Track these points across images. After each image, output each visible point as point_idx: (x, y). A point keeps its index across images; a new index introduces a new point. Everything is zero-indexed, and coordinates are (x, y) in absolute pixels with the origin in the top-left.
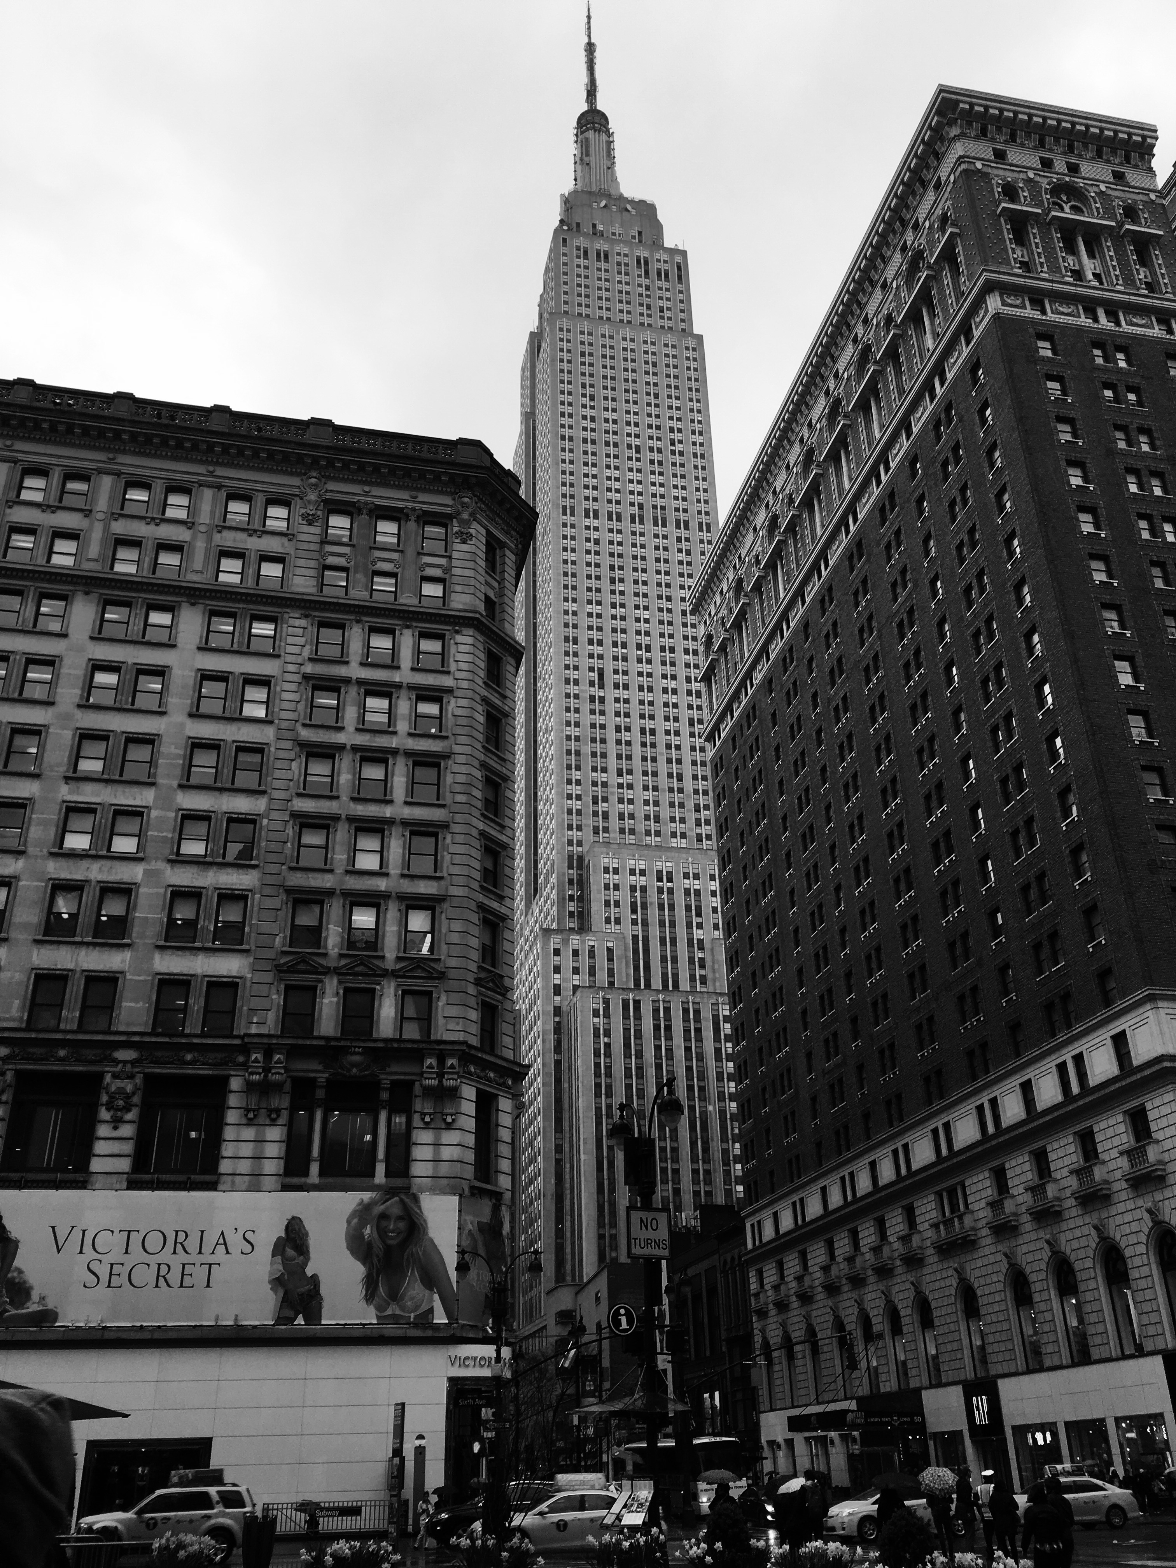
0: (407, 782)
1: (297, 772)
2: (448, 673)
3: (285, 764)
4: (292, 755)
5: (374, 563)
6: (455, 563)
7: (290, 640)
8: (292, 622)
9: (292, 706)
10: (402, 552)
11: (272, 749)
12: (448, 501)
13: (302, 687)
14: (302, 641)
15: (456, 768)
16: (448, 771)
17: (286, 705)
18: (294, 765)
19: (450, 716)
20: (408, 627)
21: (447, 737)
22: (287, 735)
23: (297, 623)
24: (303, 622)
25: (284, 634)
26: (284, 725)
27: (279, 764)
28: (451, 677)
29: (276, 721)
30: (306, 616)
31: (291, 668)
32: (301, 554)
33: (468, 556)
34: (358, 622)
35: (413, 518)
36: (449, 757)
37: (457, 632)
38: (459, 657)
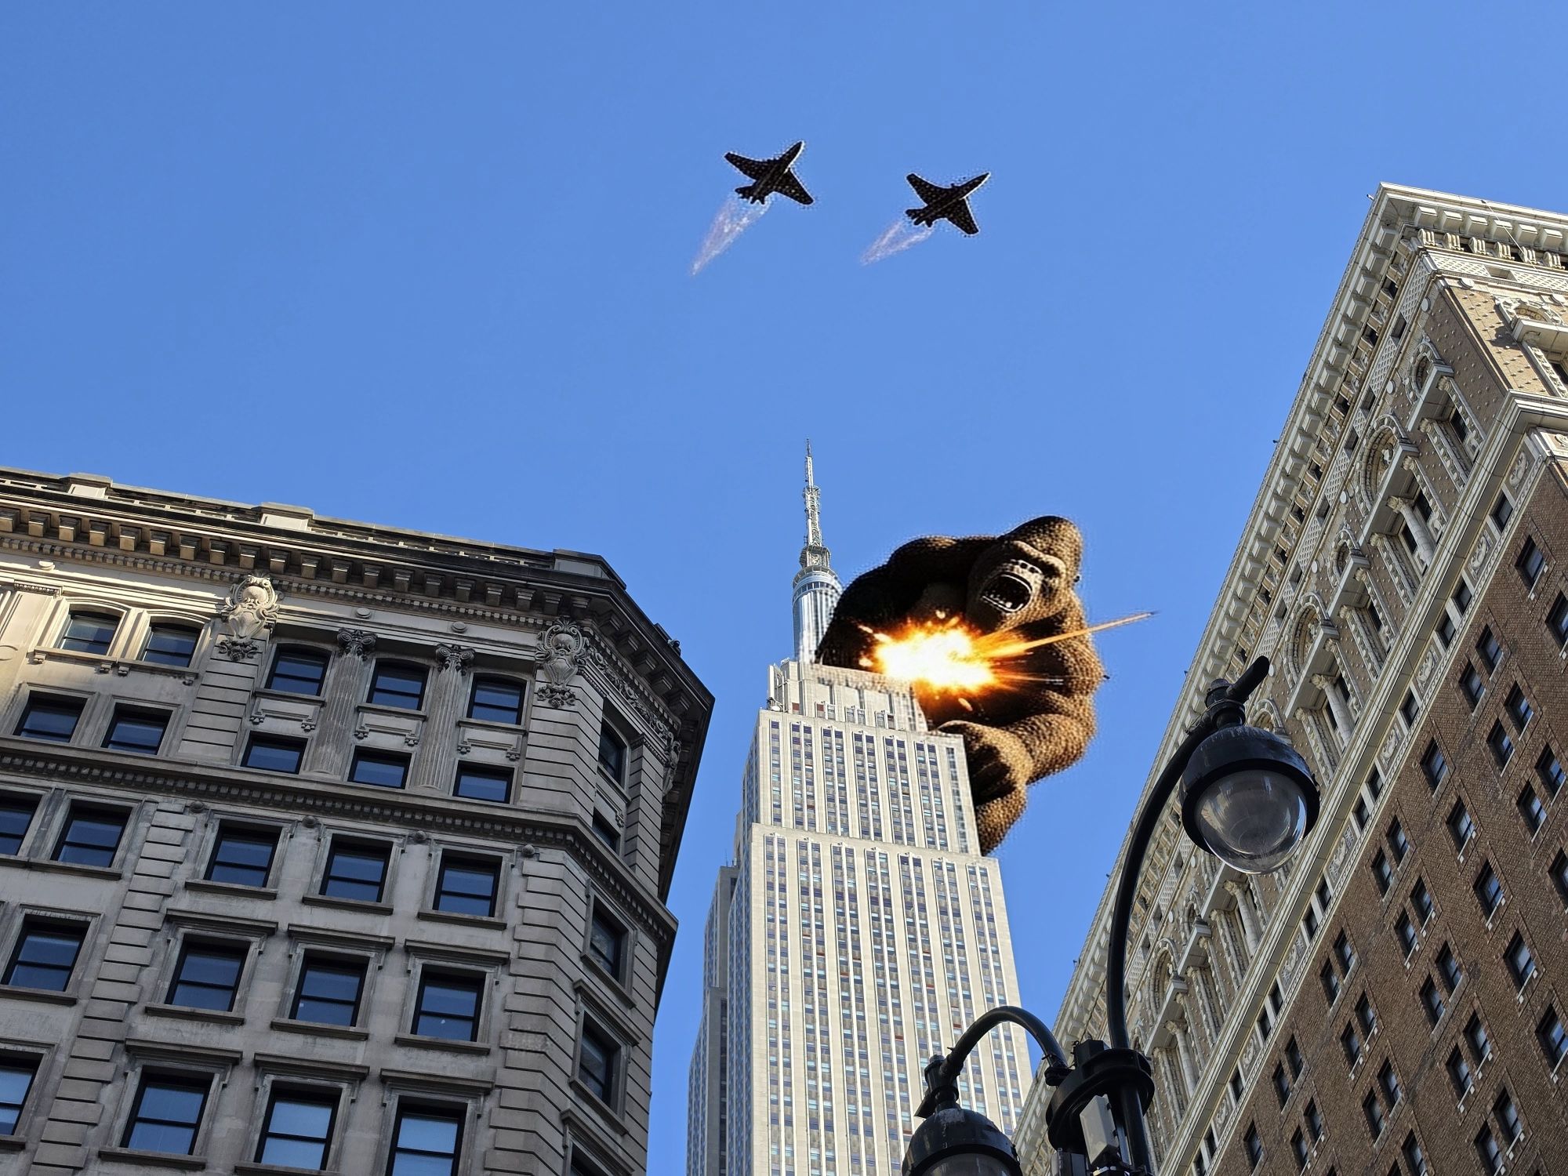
0: (379, 1145)
1: (110, 1108)
2: (502, 927)
3: (85, 1090)
4: (106, 1071)
5: (360, 734)
6: (532, 738)
7: (149, 850)
8: (160, 818)
9: (128, 973)
10: (425, 719)
11: (61, 1058)
12: (529, 639)
13: (159, 939)
14: (176, 853)
15: (502, 1118)
16: (482, 1122)
17: (111, 971)
18: (108, 1092)
19: (496, 1010)
20: (420, 840)
21: (486, 1052)
22: (107, 1030)
23: (173, 820)
24: (188, 821)
25: (139, 840)
26: (100, 1009)
27: (69, 1089)
28: (507, 934)
29: (83, 1002)
30: (196, 810)
31: (141, 900)
32: (206, 706)
33: (561, 729)
34: (309, 824)
35: (453, 664)
36: (487, 1092)
37: (528, 855)
38: (528, 900)
